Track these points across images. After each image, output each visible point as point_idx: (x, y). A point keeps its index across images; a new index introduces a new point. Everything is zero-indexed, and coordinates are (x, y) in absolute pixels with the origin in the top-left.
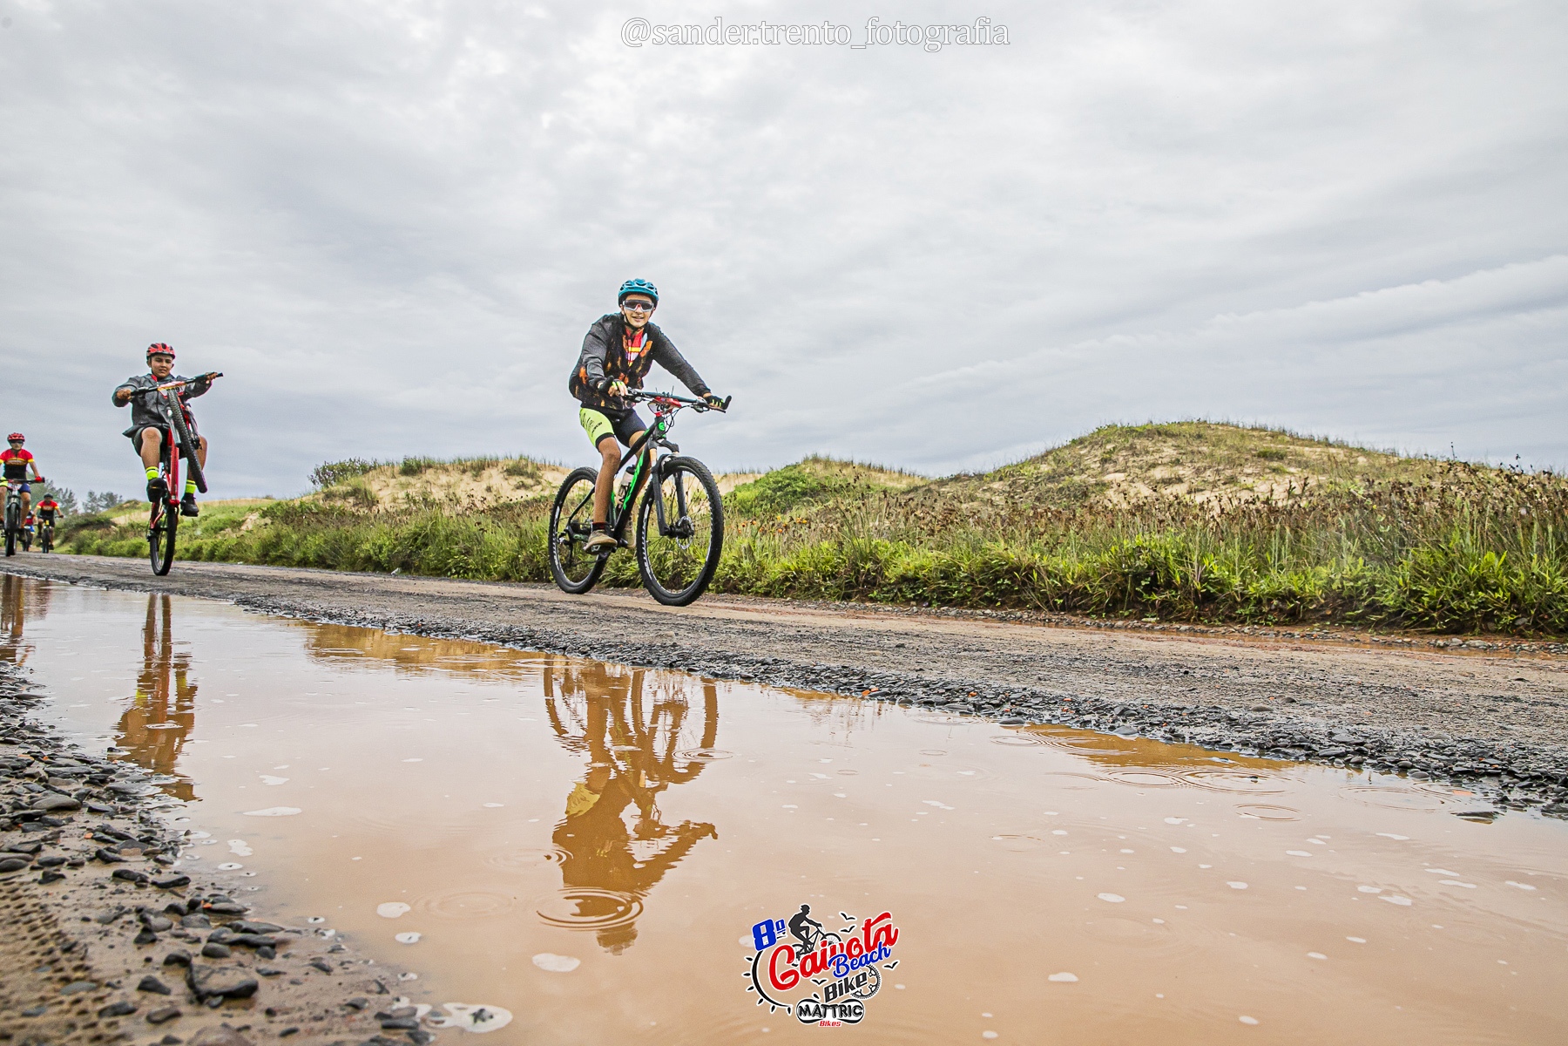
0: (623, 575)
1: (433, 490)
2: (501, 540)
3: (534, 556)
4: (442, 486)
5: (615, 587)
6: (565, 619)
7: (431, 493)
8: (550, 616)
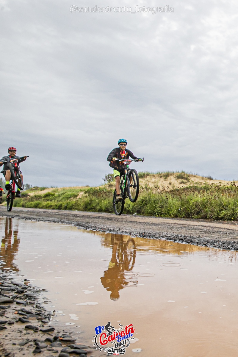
0: (220, 216)
1: (149, 184)
2: (174, 202)
3: (187, 209)
4: (153, 182)
5: (217, 220)
6: (198, 232)
7: (149, 185)
8: (192, 231)
